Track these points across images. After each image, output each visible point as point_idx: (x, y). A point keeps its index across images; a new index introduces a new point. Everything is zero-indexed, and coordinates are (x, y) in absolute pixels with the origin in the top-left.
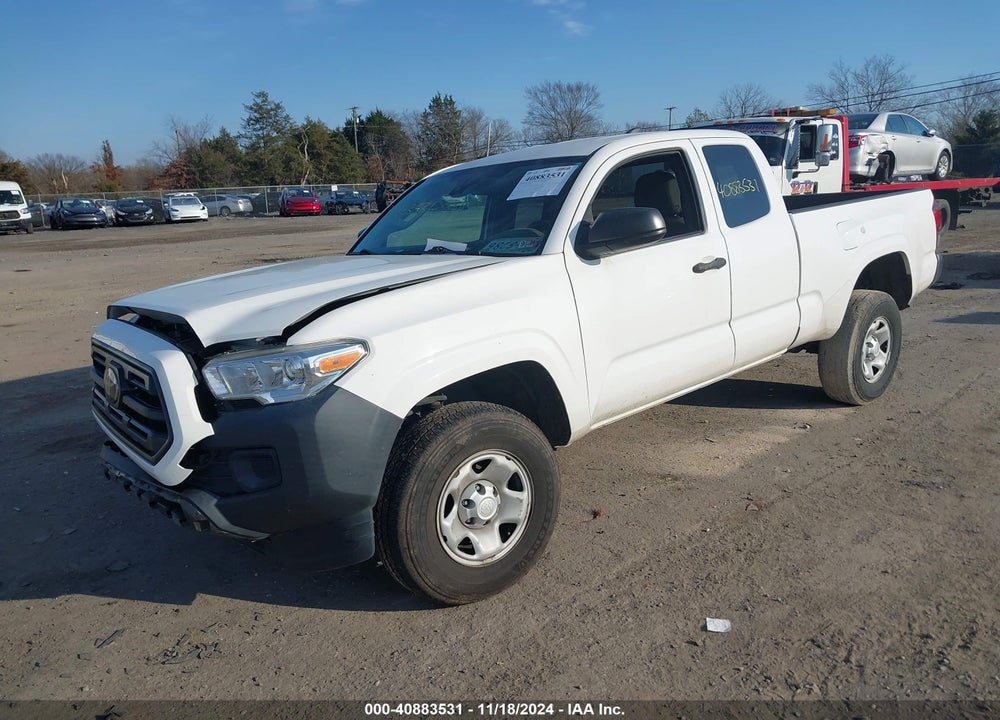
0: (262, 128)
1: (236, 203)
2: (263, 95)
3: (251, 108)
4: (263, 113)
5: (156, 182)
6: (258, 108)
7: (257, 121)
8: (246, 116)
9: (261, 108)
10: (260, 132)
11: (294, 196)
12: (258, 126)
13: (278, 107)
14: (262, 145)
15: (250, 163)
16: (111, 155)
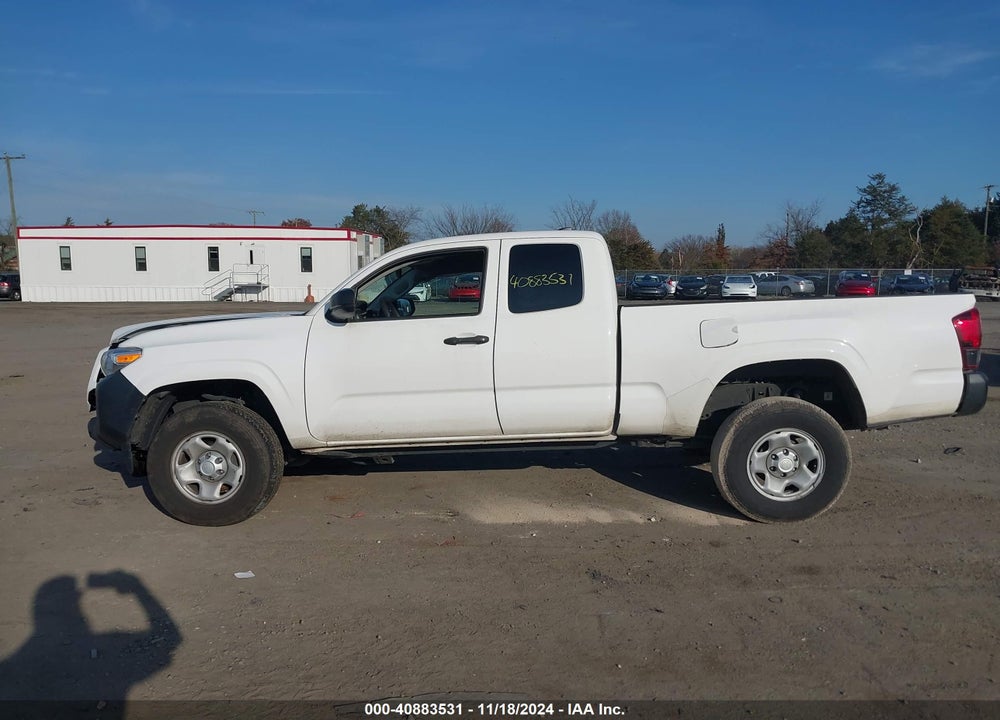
0: (872, 211)
1: (798, 283)
2: (880, 177)
3: (865, 191)
4: (878, 195)
5: (758, 261)
6: (872, 190)
7: (868, 203)
8: (857, 198)
9: (875, 190)
10: (870, 215)
11: (850, 279)
12: (869, 209)
13: (893, 188)
14: (870, 227)
15: (853, 246)
16: (724, 236)
